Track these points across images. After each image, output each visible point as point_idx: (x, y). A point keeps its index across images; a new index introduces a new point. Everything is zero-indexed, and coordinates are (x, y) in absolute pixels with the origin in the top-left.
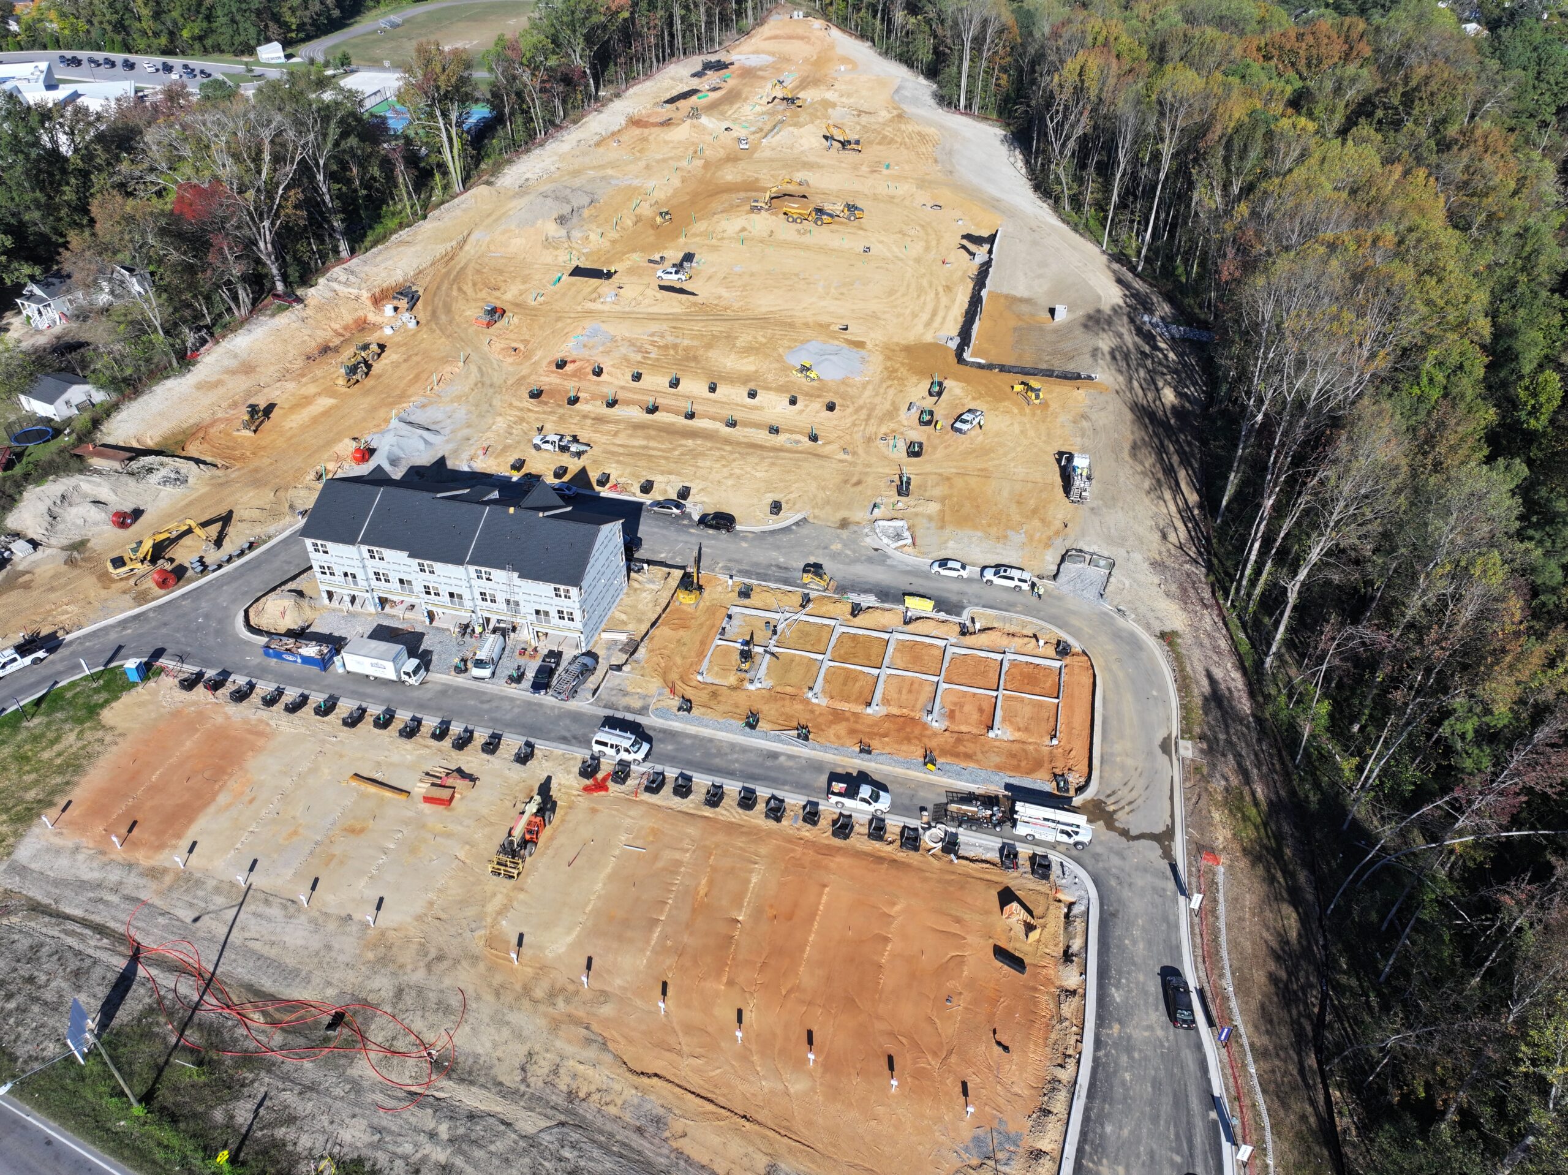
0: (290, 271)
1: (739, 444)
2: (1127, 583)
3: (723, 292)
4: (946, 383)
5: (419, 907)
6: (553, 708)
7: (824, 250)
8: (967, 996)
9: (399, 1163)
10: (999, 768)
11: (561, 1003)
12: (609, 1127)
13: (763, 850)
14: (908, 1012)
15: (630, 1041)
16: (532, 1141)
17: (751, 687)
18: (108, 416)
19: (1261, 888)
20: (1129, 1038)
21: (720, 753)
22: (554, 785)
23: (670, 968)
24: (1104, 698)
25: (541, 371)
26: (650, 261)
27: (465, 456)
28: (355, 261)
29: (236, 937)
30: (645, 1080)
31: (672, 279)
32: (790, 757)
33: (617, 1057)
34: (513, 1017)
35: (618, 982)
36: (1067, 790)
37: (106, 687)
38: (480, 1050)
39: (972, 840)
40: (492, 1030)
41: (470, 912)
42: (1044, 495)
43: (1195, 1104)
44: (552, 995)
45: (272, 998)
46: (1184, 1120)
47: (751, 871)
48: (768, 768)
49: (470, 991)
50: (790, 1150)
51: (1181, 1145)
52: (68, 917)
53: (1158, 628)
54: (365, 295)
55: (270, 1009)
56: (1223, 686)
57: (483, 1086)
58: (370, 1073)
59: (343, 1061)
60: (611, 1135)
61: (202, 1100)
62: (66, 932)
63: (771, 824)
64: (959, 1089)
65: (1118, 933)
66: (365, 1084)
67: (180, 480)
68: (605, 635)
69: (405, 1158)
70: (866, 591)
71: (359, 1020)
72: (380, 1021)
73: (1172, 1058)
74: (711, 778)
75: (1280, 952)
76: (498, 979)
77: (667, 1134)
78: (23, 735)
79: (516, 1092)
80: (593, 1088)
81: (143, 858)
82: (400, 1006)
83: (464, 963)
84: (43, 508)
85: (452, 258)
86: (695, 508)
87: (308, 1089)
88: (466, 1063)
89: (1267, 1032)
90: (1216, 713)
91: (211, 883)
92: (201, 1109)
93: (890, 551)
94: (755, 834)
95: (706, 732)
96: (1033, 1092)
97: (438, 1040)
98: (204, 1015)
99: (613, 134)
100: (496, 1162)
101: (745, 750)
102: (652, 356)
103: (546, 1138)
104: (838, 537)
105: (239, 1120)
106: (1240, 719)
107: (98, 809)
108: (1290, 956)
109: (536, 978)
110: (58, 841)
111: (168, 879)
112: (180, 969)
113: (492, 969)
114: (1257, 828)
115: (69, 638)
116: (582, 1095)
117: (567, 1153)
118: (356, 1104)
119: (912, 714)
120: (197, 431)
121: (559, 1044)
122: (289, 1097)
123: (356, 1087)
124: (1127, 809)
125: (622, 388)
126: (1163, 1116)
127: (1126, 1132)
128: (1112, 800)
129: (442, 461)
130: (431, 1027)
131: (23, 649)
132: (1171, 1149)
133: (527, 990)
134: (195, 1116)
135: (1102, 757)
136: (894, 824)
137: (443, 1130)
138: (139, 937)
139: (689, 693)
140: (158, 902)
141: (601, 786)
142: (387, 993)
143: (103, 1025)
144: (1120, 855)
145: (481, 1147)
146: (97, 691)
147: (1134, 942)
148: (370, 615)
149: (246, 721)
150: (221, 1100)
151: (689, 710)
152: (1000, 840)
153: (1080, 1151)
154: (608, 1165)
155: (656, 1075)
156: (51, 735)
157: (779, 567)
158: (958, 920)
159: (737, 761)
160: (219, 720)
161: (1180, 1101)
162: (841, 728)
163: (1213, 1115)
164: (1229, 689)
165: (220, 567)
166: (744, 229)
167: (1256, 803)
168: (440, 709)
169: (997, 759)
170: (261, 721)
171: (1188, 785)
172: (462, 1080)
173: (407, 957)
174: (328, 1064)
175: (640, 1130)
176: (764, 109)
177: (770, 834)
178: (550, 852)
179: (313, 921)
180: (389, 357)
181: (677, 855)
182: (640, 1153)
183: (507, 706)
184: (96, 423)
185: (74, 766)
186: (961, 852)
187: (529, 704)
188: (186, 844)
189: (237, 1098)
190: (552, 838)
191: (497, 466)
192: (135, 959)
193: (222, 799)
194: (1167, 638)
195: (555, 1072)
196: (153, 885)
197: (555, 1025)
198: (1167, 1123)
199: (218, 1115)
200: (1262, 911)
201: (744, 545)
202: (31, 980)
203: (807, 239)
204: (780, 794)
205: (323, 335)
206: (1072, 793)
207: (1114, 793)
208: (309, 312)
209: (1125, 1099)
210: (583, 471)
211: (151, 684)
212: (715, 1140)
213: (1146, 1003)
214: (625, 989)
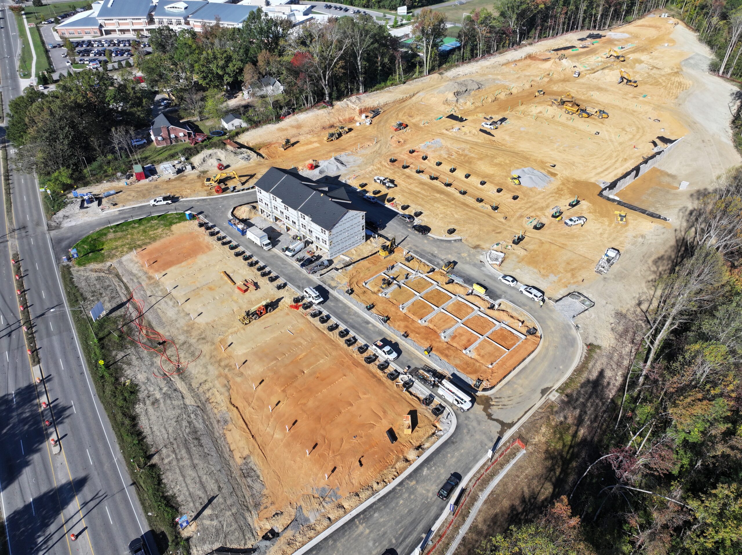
0: (333, 93)
1: (459, 201)
2: (593, 316)
3: (507, 138)
4: (582, 202)
5: (209, 320)
6: (304, 275)
7: (574, 129)
8: (364, 439)
9: (146, 392)
10: (456, 366)
11: (226, 370)
12: (211, 416)
13: (334, 353)
14: (336, 433)
15: (238, 393)
16: (185, 406)
17: (380, 295)
18: (243, 132)
19: (540, 470)
20: (416, 489)
21: (349, 314)
22: (282, 301)
23: (269, 377)
24: (533, 360)
25: (403, 152)
26: (485, 118)
27: (347, 177)
28: (364, 95)
29: (156, 307)
30: (232, 407)
31: (487, 127)
32: (374, 326)
33: (230, 395)
34: (210, 367)
35: (249, 372)
36: (478, 387)
37: (179, 218)
38: (193, 372)
39: (419, 387)
40: (201, 368)
41: (224, 329)
42: (584, 264)
43: (420, 527)
44: (226, 366)
45: (152, 328)
46: (410, 530)
47: (323, 358)
48: (362, 327)
49: (203, 353)
50: (258, 455)
51: (400, 537)
52: (122, 282)
53: (591, 340)
54: (358, 108)
55: (149, 331)
56: (606, 381)
57: (186, 383)
58: (159, 362)
59: (155, 355)
60: (210, 418)
61: (113, 347)
62: (119, 285)
63: (346, 346)
64: (332, 468)
65: (448, 450)
66: (155, 365)
67: (248, 159)
68: (342, 256)
69: (149, 391)
70: (461, 277)
71: (168, 346)
72: (173, 349)
73: (427, 506)
74: (337, 321)
75: (527, 500)
76: (215, 353)
77: (225, 427)
78: (149, 224)
79: (193, 390)
80: (215, 401)
81: (151, 273)
82: (182, 347)
83: (209, 344)
84: (202, 157)
85: (404, 101)
86: (417, 221)
87: (141, 358)
88: (187, 374)
89: (489, 526)
90: (589, 389)
91: (162, 287)
92: (111, 349)
93: (487, 264)
94: (336, 346)
95: (350, 304)
96: (359, 486)
97: (184, 363)
98: (133, 325)
99: (515, 61)
100: (171, 407)
101: (359, 316)
102: (453, 157)
103: (191, 408)
104: (469, 251)
105: (118, 357)
106: (602, 398)
107: (150, 253)
108: (531, 504)
109: (226, 359)
110: (134, 258)
111: (152, 281)
112: (137, 309)
113: (215, 349)
114: (564, 445)
115: (182, 200)
116: (211, 401)
117: (192, 416)
118: (149, 369)
119: (437, 330)
120: (267, 145)
121: (216, 382)
122: (134, 358)
123: (152, 364)
124: (500, 407)
125: (430, 167)
126: (403, 523)
127: (382, 520)
128: (497, 400)
129: (338, 177)
130: (185, 358)
131: (165, 199)
132: (394, 537)
133: (220, 361)
134: (109, 350)
135: (509, 382)
136: (393, 367)
137: (165, 389)
138: (134, 295)
139: (356, 288)
140: (145, 287)
141: (297, 307)
142: (181, 342)
143: (107, 315)
144: (479, 423)
145: (171, 400)
146: (176, 218)
147: (452, 457)
148: (270, 222)
149: (208, 243)
150: (117, 350)
151: (350, 294)
152: (430, 392)
153: (358, 515)
154: (201, 426)
155: (237, 408)
156: (156, 227)
157: (432, 255)
158: (385, 412)
159: (352, 319)
160: (201, 240)
161: (414, 523)
162: (402, 324)
163: (424, 536)
164: (609, 384)
165: (239, 191)
166: (541, 112)
167: (575, 435)
168: (267, 261)
169: (458, 362)
170: (212, 244)
171: (540, 410)
172: (182, 378)
173: (195, 333)
174: (151, 354)
175: (218, 421)
176: (603, 60)
177: (342, 349)
178: (263, 321)
179: (179, 311)
180: (352, 134)
181: (302, 341)
182: (213, 428)
183: (289, 268)
184: (237, 134)
185: (154, 239)
186: (411, 390)
187: (297, 270)
188: (164, 273)
189: (121, 351)
190: (267, 317)
191: (355, 184)
192: (128, 301)
193: (183, 264)
194: (591, 348)
195: (208, 390)
196: (147, 281)
197: (220, 376)
198: (402, 527)
199: (114, 353)
200: (533, 478)
201: (426, 241)
202: (101, 294)
203: (570, 123)
204: (357, 337)
205: (333, 120)
206: (481, 389)
207: (500, 398)
208: (333, 111)
209: (393, 509)
210: (386, 195)
211: (192, 222)
212: (238, 437)
213: (435, 481)
214: (249, 375)
